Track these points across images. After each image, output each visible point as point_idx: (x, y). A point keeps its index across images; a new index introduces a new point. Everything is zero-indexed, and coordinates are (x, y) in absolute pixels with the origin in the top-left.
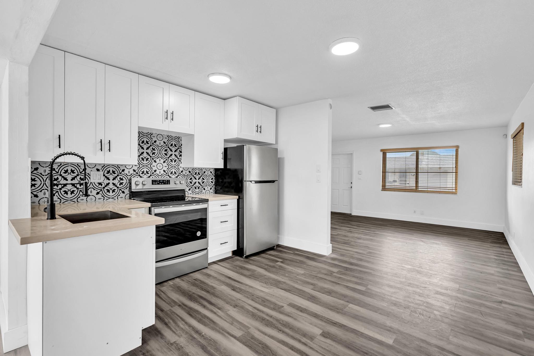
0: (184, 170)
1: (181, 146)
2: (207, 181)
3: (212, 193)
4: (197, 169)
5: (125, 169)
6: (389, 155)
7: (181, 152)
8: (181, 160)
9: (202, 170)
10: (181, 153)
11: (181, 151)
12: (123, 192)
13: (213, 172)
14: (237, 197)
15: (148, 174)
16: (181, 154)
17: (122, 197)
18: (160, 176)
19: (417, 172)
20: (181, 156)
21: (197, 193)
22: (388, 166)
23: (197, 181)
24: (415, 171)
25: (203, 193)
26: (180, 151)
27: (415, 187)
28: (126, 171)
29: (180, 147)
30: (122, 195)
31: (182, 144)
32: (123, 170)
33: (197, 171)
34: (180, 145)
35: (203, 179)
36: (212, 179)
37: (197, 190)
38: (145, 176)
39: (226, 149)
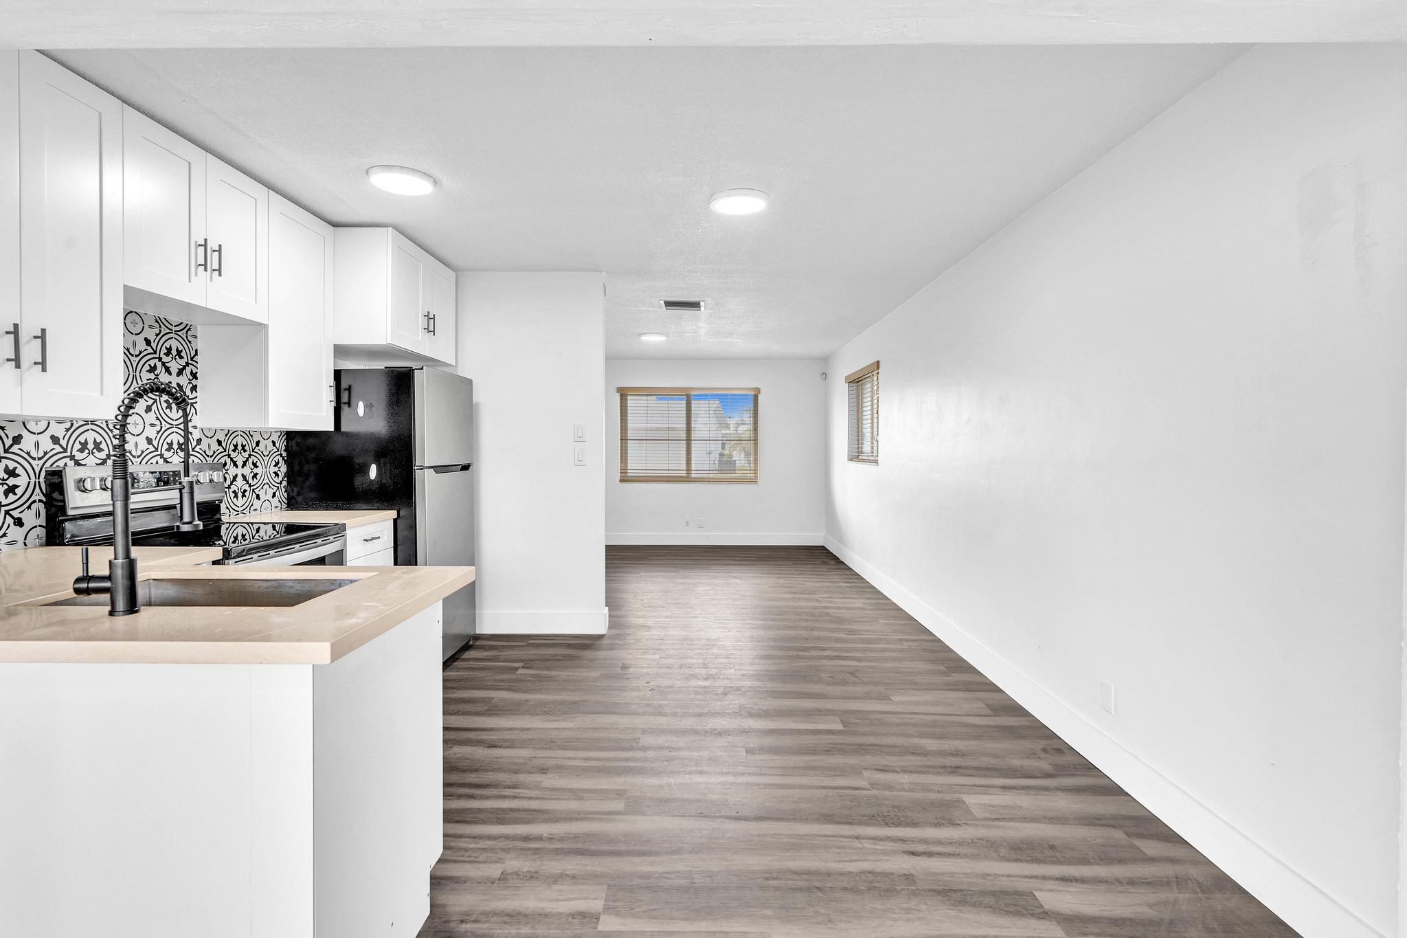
0: (203, 438)
1: (194, 356)
2: (264, 470)
3: (276, 507)
4: (239, 433)
5: (25, 433)
6: (631, 401)
7: (195, 376)
8: (197, 402)
9: (252, 436)
10: (196, 378)
11: (196, 373)
12: (19, 522)
13: (281, 444)
14: (393, 514)
15: (100, 450)
16: (194, 382)
17: (13, 543)
18: (136, 459)
19: (689, 440)
20: (194, 388)
21: (240, 509)
22: (631, 425)
23: (239, 471)
24: (684, 436)
25: (256, 510)
26: (192, 372)
27: (685, 472)
28: (28, 443)
29: (192, 359)
30: (16, 533)
31: (196, 351)
32: (17, 440)
33: (239, 440)
34: (193, 353)
35: (255, 465)
36: (277, 464)
37: (240, 502)
38: (91, 461)
39: (338, 374)
